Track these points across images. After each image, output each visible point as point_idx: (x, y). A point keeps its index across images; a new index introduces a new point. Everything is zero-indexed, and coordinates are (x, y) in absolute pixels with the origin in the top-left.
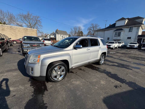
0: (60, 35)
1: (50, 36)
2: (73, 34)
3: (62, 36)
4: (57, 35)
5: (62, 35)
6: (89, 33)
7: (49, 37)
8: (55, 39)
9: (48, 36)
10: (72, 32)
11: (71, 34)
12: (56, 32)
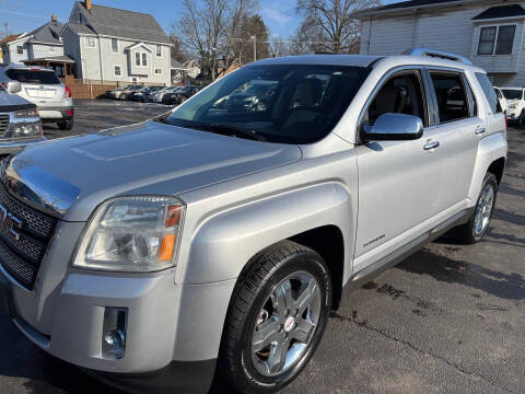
0: (106, 43)
1: (28, 45)
2: (204, 38)
3: (127, 52)
4: (83, 41)
5: (122, 45)
6: (304, 28)
7: (25, 56)
8: (74, 70)
9: (13, 47)
10: (189, 25)
11: (184, 38)
12: (78, 16)
